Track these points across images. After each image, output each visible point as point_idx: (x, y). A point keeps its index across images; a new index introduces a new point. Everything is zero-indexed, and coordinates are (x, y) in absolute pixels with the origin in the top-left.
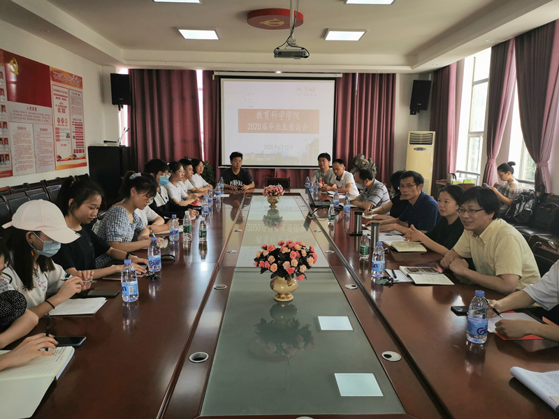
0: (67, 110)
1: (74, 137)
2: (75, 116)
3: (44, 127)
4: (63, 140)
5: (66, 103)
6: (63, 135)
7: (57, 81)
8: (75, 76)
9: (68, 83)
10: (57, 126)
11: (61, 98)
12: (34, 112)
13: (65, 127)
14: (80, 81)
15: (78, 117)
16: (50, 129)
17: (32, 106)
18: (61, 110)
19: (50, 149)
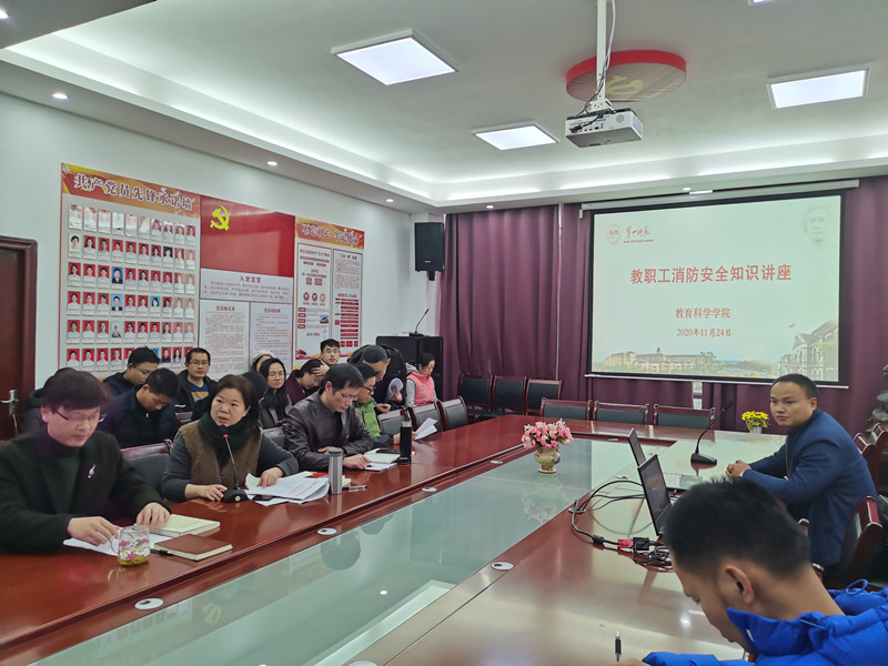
0: (326, 282)
1: (337, 323)
2: (343, 290)
3: (277, 307)
4: (312, 327)
5: (322, 271)
6: (313, 320)
7: (309, 237)
8: (349, 230)
9: (332, 241)
10: (301, 305)
11: (315, 263)
12: (256, 283)
13: (318, 307)
14: (359, 238)
15: (348, 291)
16: (286, 310)
17: (251, 275)
18: (313, 281)
19: (282, 339)
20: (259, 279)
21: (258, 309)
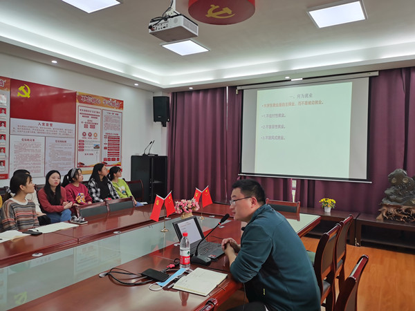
0: (98, 127)
2: (107, 132)
3: (64, 140)
4: (88, 150)
5: (94, 121)
6: (89, 146)
8: (113, 100)
9: (102, 105)
10: (80, 139)
11: (90, 116)
13: (93, 140)
14: (120, 104)
15: (113, 132)
16: (71, 141)
17: (45, 122)
18: (89, 126)
19: (67, 157)
20: (51, 125)
21: (51, 141)
